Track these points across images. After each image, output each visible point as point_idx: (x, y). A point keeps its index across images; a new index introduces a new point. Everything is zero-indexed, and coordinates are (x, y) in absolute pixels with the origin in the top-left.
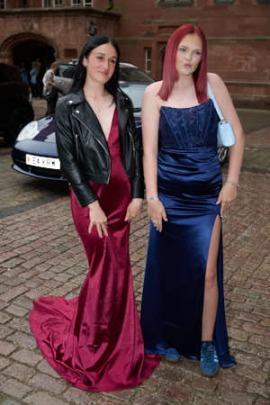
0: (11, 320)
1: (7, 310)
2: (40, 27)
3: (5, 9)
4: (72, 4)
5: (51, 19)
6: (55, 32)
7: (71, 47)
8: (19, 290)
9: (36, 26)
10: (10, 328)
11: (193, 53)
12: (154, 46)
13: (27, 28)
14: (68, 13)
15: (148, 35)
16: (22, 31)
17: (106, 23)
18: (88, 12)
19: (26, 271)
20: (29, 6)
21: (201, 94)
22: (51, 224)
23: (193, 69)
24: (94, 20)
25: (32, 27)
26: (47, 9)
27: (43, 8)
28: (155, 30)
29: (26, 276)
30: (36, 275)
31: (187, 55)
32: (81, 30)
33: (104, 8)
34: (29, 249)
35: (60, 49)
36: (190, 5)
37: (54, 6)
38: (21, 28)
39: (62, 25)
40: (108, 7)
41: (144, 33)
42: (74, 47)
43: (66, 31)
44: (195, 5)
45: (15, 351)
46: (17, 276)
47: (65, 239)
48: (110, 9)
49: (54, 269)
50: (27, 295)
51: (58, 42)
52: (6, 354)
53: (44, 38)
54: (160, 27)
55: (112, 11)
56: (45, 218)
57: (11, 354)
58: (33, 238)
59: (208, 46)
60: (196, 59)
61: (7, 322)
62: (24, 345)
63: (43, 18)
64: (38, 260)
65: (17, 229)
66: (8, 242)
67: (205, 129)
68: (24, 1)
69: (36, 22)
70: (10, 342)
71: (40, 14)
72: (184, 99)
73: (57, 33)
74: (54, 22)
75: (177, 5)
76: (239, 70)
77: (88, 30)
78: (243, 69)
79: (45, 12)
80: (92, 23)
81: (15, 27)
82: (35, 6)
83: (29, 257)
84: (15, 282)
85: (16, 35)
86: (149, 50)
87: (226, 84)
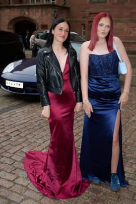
0: (14, 162)
1: (12, 158)
2: (29, 14)
3: (11, 5)
4: (45, 2)
5: (34, 10)
6: (36, 16)
7: (44, 24)
8: (18, 148)
9: (27, 13)
10: (14, 167)
11: (106, 26)
12: (87, 23)
13: (22, 14)
14: (43, 6)
15: (84, 17)
16: (19, 16)
17: (62, 12)
18: (53, 6)
19: (22, 137)
20: (23, 3)
21: (110, 47)
22: (34, 114)
23: (106, 35)
24: (56, 10)
25: (24, 14)
26: (32, 4)
27: (30, 4)
28: (87, 15)
29: (21, 140)
30: (27, 140)
31: (103, 28)
32: (50, 15)
33: (61, 4)
34: (23, 126)
35: (39, 24)
36: (105, 2)
37: (36, 3)
38: (19, 14)
39: (40, 12)
40: (64, 3)
41: (82, 17)
42: (46, 24)
43: (42, 16)
44: (108, 2)
45: (16, 178)
46: (17, 140)
47: (41, 122)
48: (64, 4)
49: (36, 137)
50: (22, 150)
51: (38, 22)
52: (12, 180)
53: (31, 19)
54: (90, 14)
55: (66, 6)
56: (31, 111)
57: (14, 180)
58: (25, 121)
59: (114, 23)
60: (107, 30)
61: (12, 164)
62: (20, 175)
63: (30, 9)
64: (27, 132)
65: (17, 116)
66: (12, 123)
67: (112, 65)
68: (21, 1)
69: (27, 11)
70: (14, 174)
71: (29, 7)
72: (101, 50)
73: (37, 17)
74: (36, 11)
75: (98, 2)
76: (130, 35)
77: (53, 15)
78: (132, 35)
79: (31, 6)
80: (55, 12)
81: (16, 13)
82: (26, 3)
83: (23, 130)
84: (16, 143)
85: (16, 18)
86: (84, 25)
87: (123, 42)
